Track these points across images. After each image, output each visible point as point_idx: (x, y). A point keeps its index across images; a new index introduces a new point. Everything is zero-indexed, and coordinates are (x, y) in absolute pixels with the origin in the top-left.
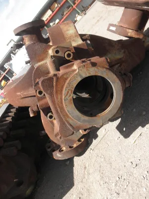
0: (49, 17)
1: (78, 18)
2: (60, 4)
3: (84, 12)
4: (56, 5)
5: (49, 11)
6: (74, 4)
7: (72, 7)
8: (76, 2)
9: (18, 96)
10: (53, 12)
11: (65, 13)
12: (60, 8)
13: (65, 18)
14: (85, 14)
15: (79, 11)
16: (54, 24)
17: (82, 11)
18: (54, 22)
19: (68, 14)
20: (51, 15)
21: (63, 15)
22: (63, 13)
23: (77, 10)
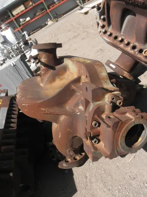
0: (21, 12)
1: (50, 23)
2: (35, 3)
3: (56, 19)
4: (31, 3)
5: (22, 6)
6: (49, 8)
7: (46, 10)
8: (51, 7)
9: (42, 111)
10: (26, 8)
11: (37, 14)
12: (34, 7)
13: (37, 18)
14: (57, 21)
15: (52, 17)
16: (24, 21)
17: (55, 18)
18: (24, 19)
19: (40, 16)
20: (23, 11)
21: (35, 15)
22: (36, 13)
23: (50, 14)
